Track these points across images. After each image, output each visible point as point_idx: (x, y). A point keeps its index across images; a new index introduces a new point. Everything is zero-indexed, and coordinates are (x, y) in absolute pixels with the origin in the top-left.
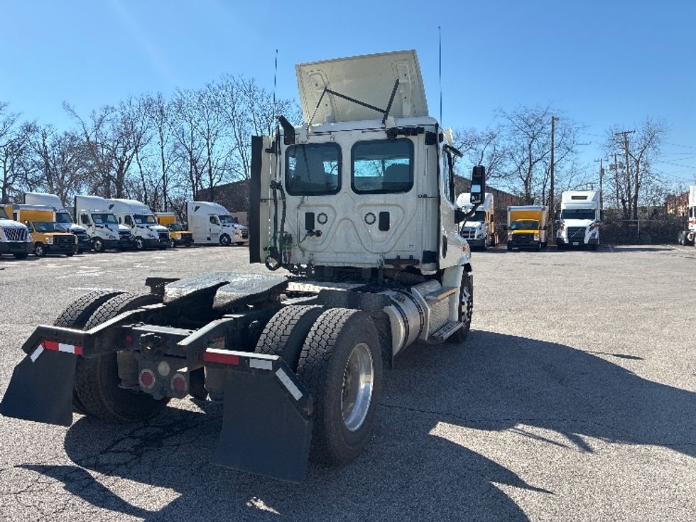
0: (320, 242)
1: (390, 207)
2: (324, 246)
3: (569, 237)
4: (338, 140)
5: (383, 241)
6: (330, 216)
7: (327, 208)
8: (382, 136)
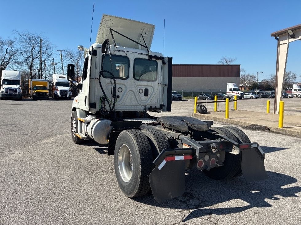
0: (119, 101)
1: (149, 87)
2: (121, 102)
3: (61, 94)
4: (128, 56)
5: (145, 101)
6: (124, 89)
7: (122, 85)
8: (147, 57)
